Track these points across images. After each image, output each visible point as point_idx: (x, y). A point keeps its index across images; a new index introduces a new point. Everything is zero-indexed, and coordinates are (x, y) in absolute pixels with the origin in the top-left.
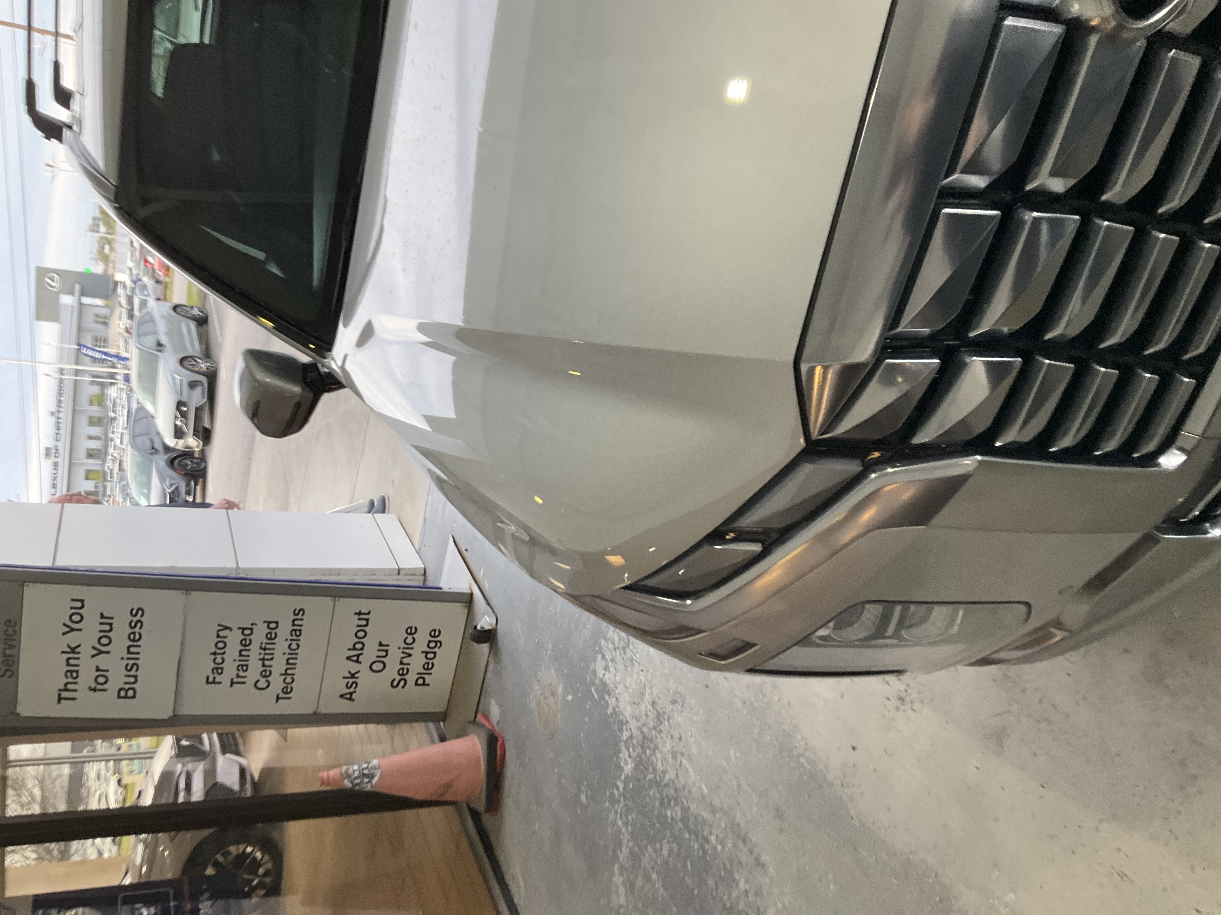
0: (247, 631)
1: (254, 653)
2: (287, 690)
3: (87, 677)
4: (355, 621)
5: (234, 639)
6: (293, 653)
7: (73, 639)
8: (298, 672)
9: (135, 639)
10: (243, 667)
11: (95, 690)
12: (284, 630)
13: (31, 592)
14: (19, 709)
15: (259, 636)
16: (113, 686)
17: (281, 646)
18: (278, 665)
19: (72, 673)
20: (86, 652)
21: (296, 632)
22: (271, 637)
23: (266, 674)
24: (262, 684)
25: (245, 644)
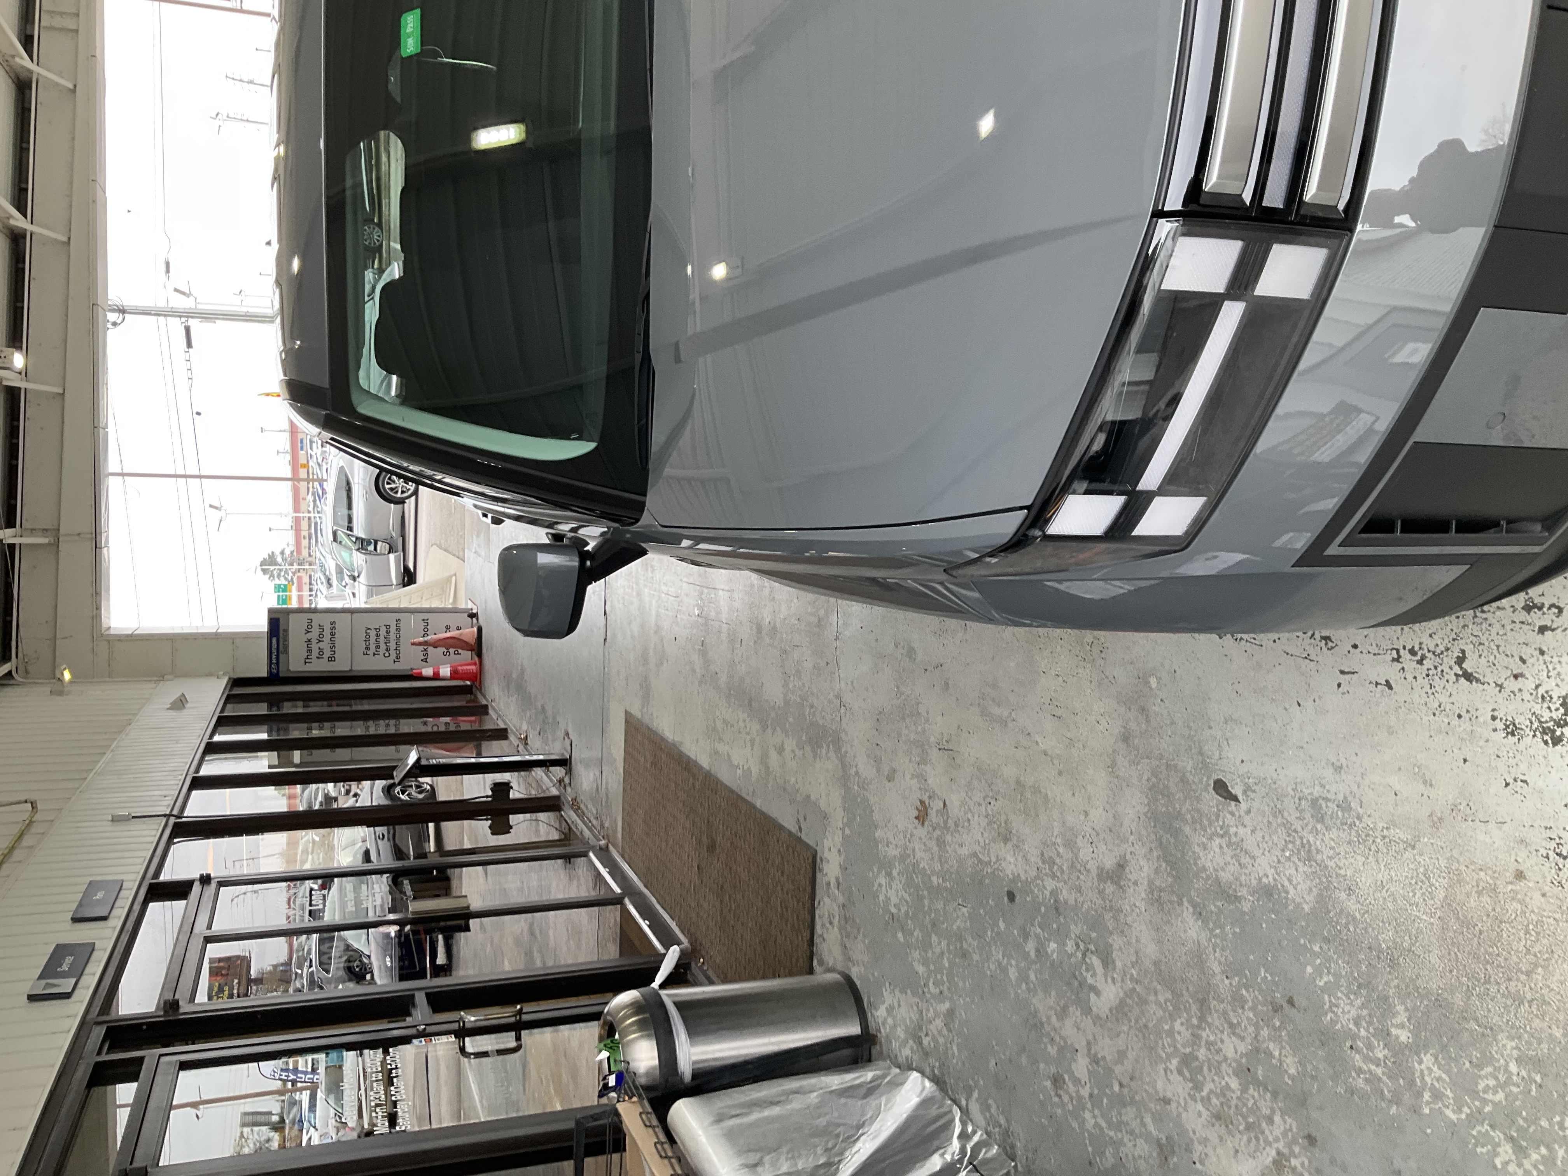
0: (377, 630)
1: (382, 640)
2: (398, 657)
3: (315, 653)
4: (423, 624)
5: (373, 633)
6: (398, 639)
7: (309, 636)
9: (333, 634)
10: (378, 647)
11: (318, 658)
12: (393, 629)
15: (383, 632)
16: (326, 656)
17: (392, 636)
18: (393, 645)
19: (309, 651)
20: (314, 641)
21: (398, 630)
22: (388, 632)
23: (388, 650)
24: (387, 655)
25: (378, 636)
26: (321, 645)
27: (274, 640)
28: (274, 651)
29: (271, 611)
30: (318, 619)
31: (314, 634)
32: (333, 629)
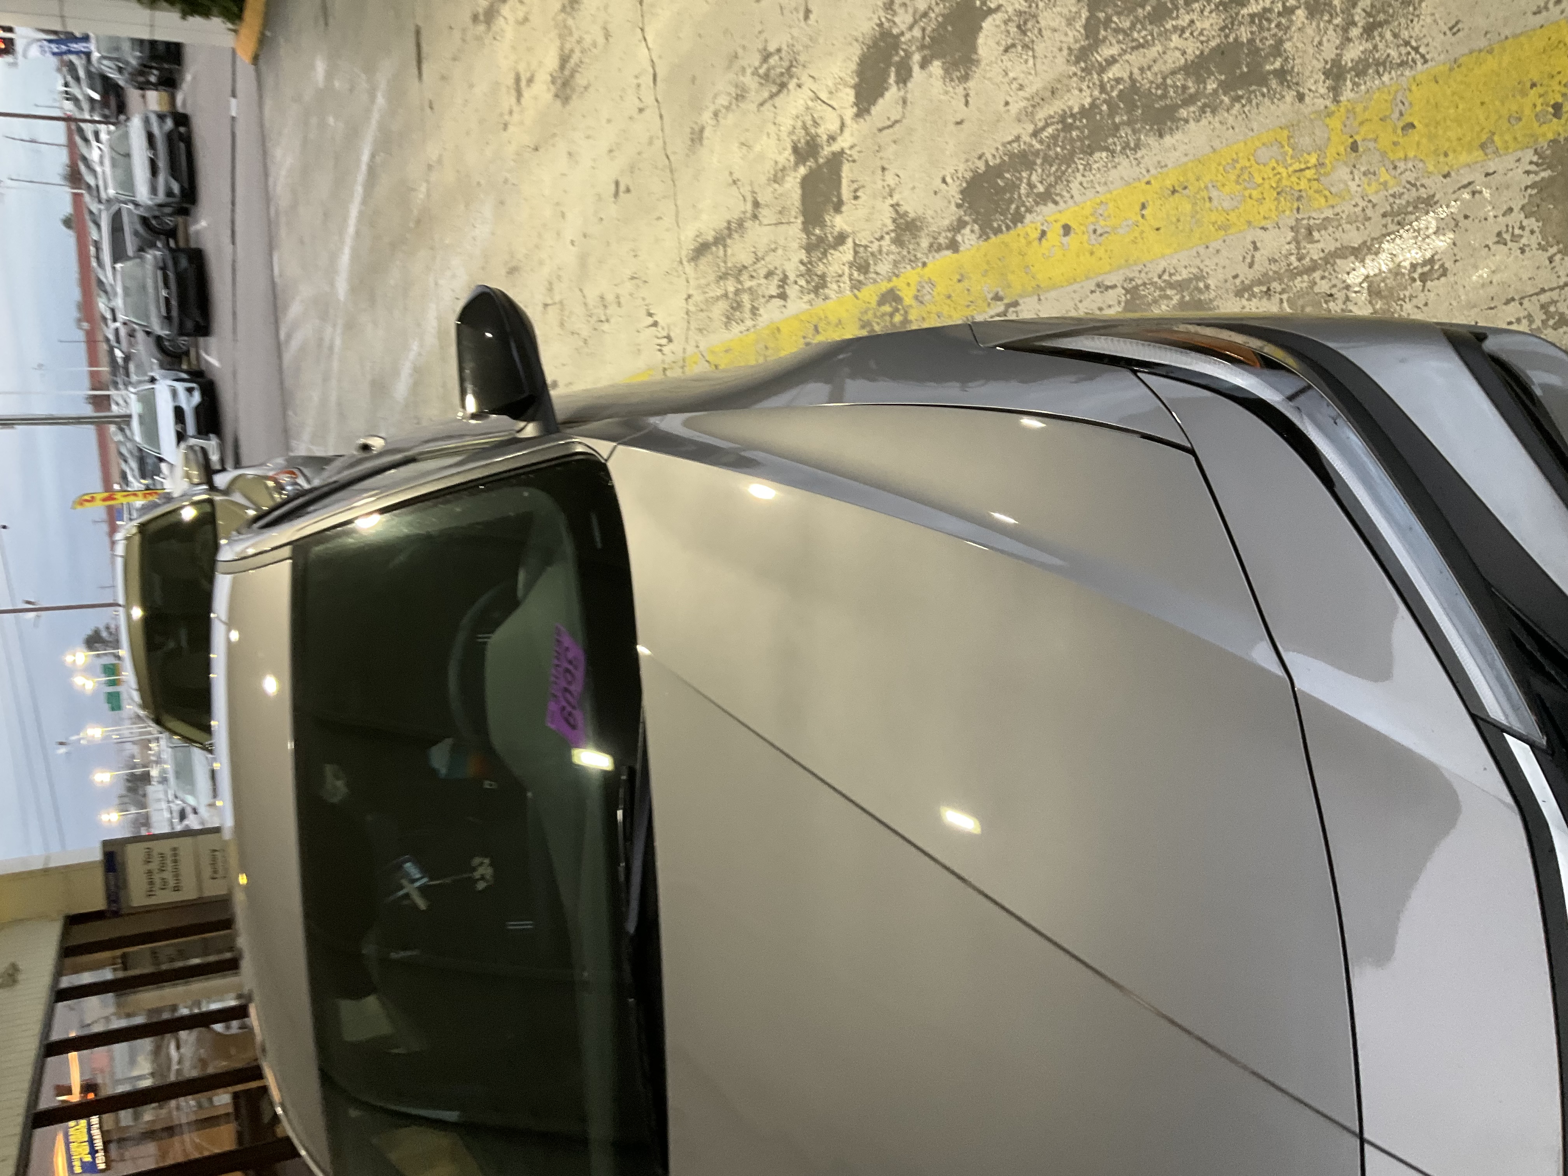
3: (158, 884)
7: (150, 865)
9: (176, 862)
11: (161, 889)
13: (128, 847)
14: (133, 904)
16: (170, 886)
19: (151, 883)
20: (155, 871)
26: (165, 875)
27: (111, 876)
28: (112, 887)
29: (105, 843)
30: (158, 847)
31: (154, 865)
32: (175, 855)
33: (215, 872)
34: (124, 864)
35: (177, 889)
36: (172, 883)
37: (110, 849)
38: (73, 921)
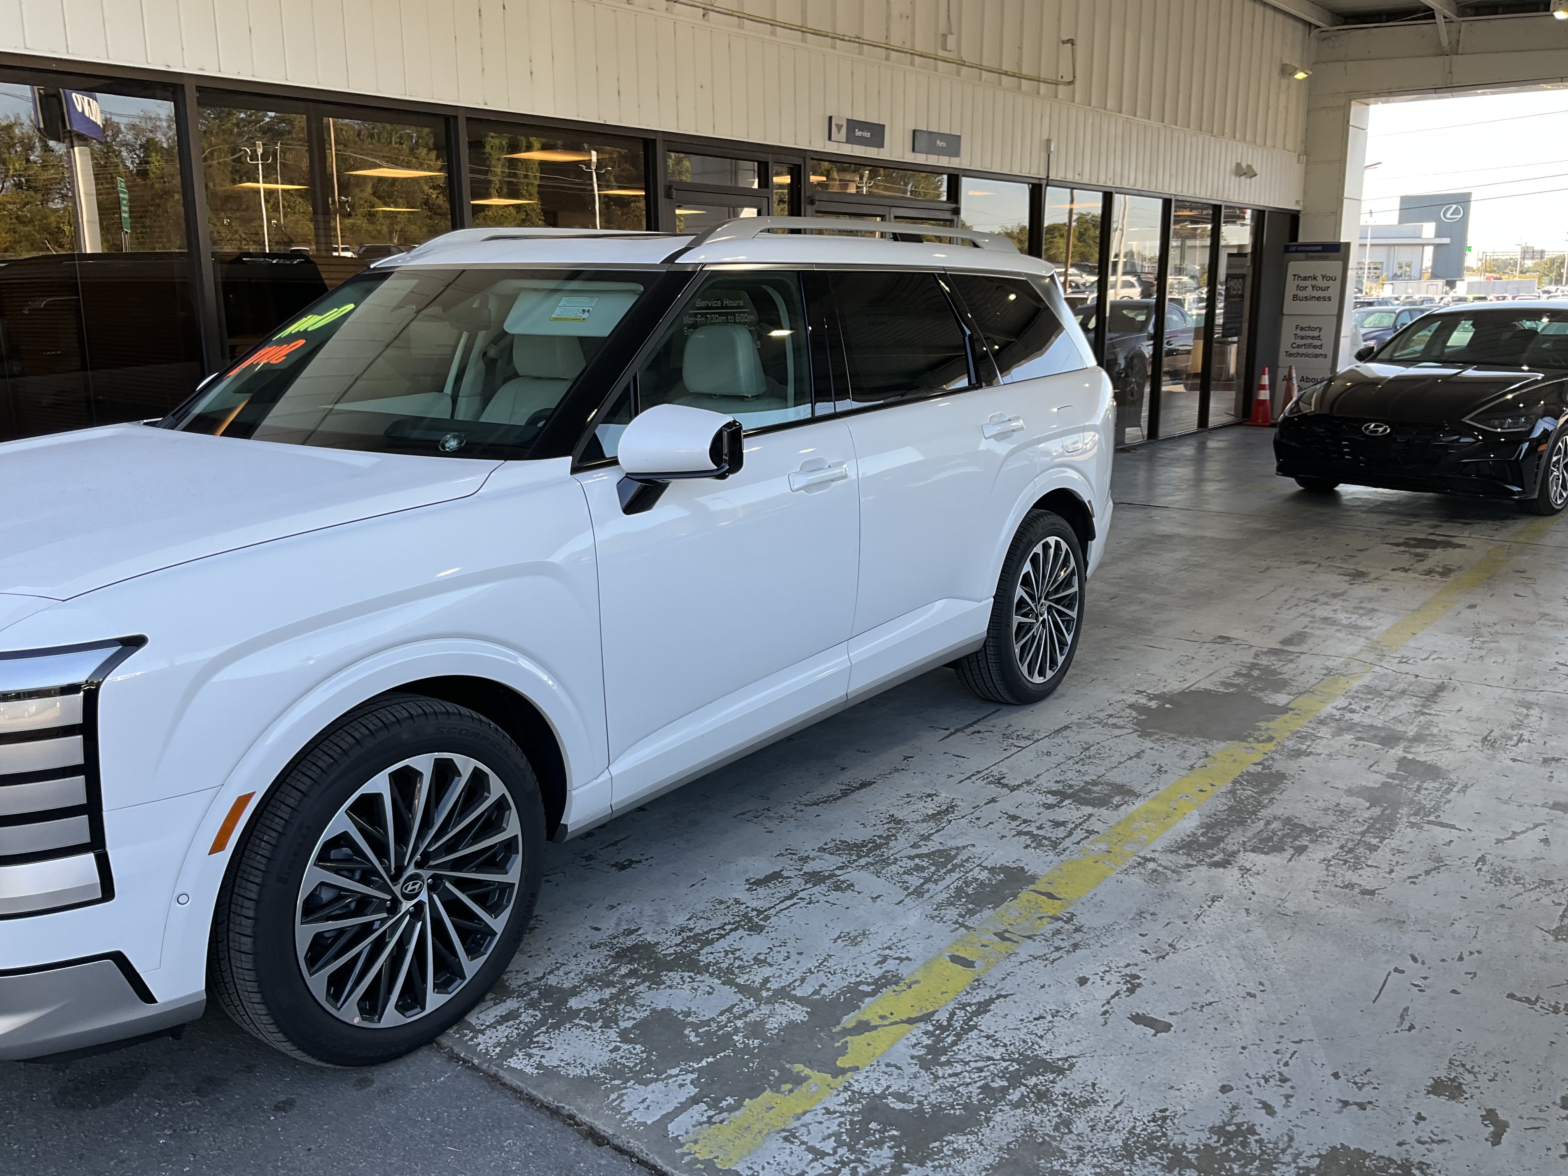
0: (1318, 338)
1: (1309, 341)
2: (1291, 355)
3: (1303, 283)
5: (1316, 333)
6: (1308, 355)
7: (1320, 278)
8: (1299, 358)
9: (1319, 299)
10: (1302, 338)
11: (1298, 286)
12: (1318, 351)
13: (1340, 263)
14: (1291, 263)
15: (1317, 342)
16: (1299, 293)
17: (1311, 351)
18: (1302, 351)
19: (1305, 279)
20: (1314, 283)
21: (1317, 356)
22: (1315, 347)
23: (1299, 346)
24: (1294, 346)
25: (1313, 338)
26: (1310, 288)
27: (1319, 248)
28: (1309, 248)
30: (1335, 286)
31: (1320, 283)
32: (1324, 299)
33: (1302, 329)
34: (1327, 258)
35: (1295, 298)
36: (1301, 294)
37: (1342, 249)
38: (1293, 218)
